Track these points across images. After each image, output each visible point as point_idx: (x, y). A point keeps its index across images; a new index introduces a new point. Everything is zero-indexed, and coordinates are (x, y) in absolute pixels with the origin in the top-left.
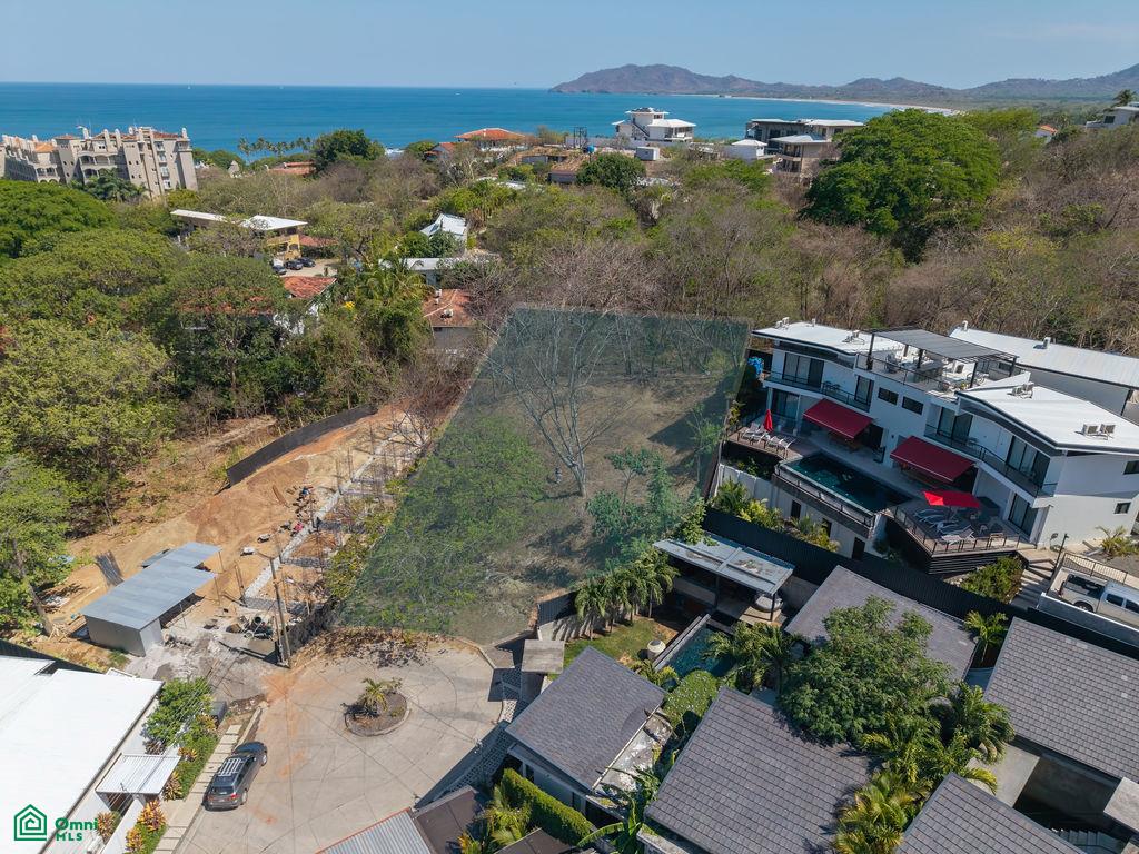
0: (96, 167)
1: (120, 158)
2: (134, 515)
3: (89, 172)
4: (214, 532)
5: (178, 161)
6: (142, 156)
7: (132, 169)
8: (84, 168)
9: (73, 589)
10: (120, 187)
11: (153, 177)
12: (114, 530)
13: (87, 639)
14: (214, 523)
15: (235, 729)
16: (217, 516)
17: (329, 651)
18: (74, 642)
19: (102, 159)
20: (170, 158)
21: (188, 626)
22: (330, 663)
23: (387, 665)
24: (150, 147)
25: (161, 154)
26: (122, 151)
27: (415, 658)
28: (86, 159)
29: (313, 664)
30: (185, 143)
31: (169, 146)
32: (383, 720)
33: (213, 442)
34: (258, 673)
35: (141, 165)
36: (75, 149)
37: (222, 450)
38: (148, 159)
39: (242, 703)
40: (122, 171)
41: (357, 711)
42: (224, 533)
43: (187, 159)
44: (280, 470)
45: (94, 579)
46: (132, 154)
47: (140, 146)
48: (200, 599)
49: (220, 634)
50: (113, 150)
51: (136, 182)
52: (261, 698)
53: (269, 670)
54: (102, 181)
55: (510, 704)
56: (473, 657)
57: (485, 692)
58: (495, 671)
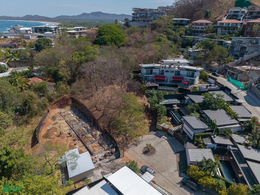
23: (137, 145)
41: (145, 153)
53: (120, 159)
55: (164, 136)
56: (148, 135)
57: (158, 138)
58: (154, 135)
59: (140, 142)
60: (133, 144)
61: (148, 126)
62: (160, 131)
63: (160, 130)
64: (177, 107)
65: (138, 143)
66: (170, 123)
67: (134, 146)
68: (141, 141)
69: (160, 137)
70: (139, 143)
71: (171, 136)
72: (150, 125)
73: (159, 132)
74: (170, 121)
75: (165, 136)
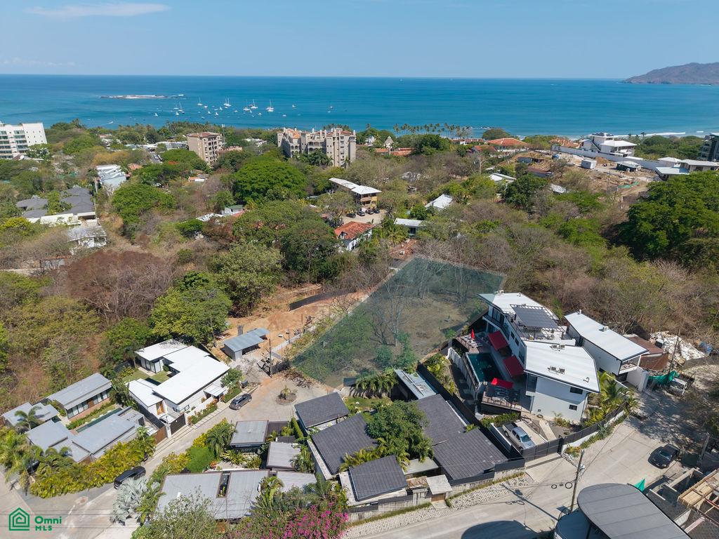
0: (314, 147)
1: (324, 144)
2: (259, 313)
3: (311, 149)
4: (274, 326)
5: (349, 146)
6: (334, 143)
7: (328, 149)
8: (309, 147)
9: (228, 334)
10: (322, 157)
11: (337, 154)
12: (250, 317)
13: (224, 351)
14: (275, 323)
15: (248, 390)
16: (277, 321)
17: (286, 376)
18: (221, 351)
19: (317, 143)
20: (346, 145)
21: (251, 356)
22: (284, 379)
23: (299, 386)
24: (338, 138)
25: (342, 142)
26: (325, 140)
27: (309, 387)
28: (311, 143)
29: (279, 378)
30: (354, 138)
31: (346, 138)
32: (286, 401)
33: (296, 291)
34: (263, 375)
35: (333, 147)
36: (308, 139)
37: (298, 295)
38: (336, 144)
39: (254, 383)
40: (324, 150)
41: (282, 396)
42: (277, 327)
43: (353, 145)
44: (307, 309)
45: (234, 332)
46: (329, 142)
47: (334, 138)
48: (259, 348)
49: (258, 361)
50: (322, 140)
51: (328, 155)
52: (259, 384)
53: (266, 376)
54: (315, 154)
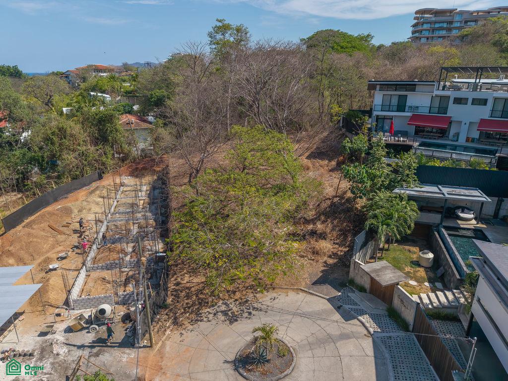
22: (183, 332)
23: (236, 320)
27: (256, 309)
29: (169, 338)
34: (121, 359)
49: (60, 337)
55: (365, 319)
56: (302, 295)
57: (337, 316)
58: (329, 300)
59: (254, 312)
60: (225, 313)
61: (325, 262)
62: (360, 291)
63: (362, 289)
64: (474, 222)
65: (246, 315)
66: (422, 272)
67: (223, 318)
68: (261, 310)
69: (348, 316)
70: (250, 313)
71: (403, 325)
72: (331, 261)
73: (355, 296)
74: (426, 268)
75: (374, 317)
